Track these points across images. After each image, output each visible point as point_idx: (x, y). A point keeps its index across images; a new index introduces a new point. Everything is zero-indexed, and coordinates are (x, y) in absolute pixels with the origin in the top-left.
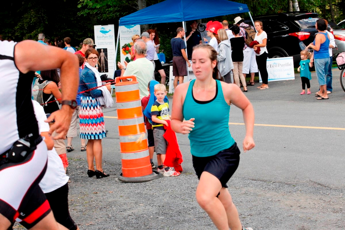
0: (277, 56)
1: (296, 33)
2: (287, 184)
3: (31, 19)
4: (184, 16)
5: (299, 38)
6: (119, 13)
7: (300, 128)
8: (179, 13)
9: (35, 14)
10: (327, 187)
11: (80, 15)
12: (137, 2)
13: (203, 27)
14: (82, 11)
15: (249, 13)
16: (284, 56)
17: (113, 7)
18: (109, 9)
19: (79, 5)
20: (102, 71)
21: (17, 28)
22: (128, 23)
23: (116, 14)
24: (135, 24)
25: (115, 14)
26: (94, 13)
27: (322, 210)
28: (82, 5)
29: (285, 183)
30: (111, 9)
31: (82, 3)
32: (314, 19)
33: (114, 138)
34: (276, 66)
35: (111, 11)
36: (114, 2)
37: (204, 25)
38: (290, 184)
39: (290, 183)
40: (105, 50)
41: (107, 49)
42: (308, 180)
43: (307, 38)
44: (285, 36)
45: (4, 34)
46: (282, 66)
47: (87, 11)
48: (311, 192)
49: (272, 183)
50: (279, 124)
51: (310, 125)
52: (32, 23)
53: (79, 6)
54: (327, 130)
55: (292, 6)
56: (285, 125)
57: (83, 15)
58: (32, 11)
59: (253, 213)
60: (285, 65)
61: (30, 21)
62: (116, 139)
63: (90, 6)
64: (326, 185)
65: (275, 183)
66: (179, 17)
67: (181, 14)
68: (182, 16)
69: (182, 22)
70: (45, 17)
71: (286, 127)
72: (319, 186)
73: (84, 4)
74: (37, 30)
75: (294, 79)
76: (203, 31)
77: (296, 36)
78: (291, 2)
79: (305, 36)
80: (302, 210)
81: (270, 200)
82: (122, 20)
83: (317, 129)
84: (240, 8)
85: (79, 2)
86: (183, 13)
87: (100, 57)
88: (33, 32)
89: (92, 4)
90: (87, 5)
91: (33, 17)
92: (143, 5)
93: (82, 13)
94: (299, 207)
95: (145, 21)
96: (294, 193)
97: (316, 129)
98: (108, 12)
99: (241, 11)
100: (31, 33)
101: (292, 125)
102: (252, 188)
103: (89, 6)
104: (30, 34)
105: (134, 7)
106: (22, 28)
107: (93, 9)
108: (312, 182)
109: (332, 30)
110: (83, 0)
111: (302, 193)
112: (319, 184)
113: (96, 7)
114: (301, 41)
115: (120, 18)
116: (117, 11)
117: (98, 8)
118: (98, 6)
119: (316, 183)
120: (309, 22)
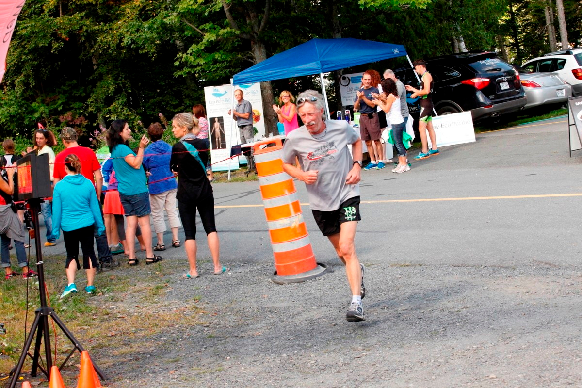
0: (448, 112)
1: (471, 80)
2: (503, 267)
3: (108, 87)
4: (322, 66)
5: (476, 86)
6: (229, 70)
7: (502, 199)
8: (314, 63)
9: (113, 81)
10: (559, 267)
11: (178, 76)
12: (254, 53)
13: (347, 79)
14: (180, 71)
15: (407, 56)
16: (457, 111)
17: (220, 63)
18: (215, 65)
19: (176, 62)
20: (217, 148)
21: (91, 101)
22: (245, 80)
23: (225, 72)
24: (253, 82)
25: (223, 71)
27: (559, 294)
28: (180, 62)
29: (500, 266)
30: (218, 65)
31: (180, 60)
32: (492, 60)
33: (251, 231)
34: (449, 125)
35: (218, 68)
36: (223, 54)
37: (348, 77)
38: (507, 267)
39: (507, 265)
40: (221, 120)
41: (222, 117)
42: (530, 259)
43: (486, 85)
44: (455, 85)
45: (72, 110)
46: (457, 124)
47: (186, 70)
48: (538, 275)
49: (482, 267)
50: (472, 197)
51: (513, 195)
52: (110, 93)
53: (177, 64)
54: (538, 198)
55: (457, 47)
56: (480, 196)
57: (181, 76)
58: (109, 77)
59: (468, 305)
60: (461, 123)
61: (108, 91)
62: (253, 232)
63: (191, 63)
64: (556, 264)
65: (487, 268)
66: (316, 67)
67: (317, 63)
68: (320, 66)
69: (319, 74)
70: (127, 84)
71: (482, 200)
72: (547, 266)
73: (183, 60)
74: (117, 101)
75: (475, 140)
76: (347, 85)
77: (473, 84)
78: (456, 41)
79: (483, 83)
80: (532, 296)
81: (485, 288)
82: (237, 77)
83: (525, 198)
84: (394, 50)
85: (175, 58)
86: (320, 61)
87: (214, 129)
88: (112, 104)
89: (194, 59)
90: (186, 62)
91: (111, 84)
92: (262, 57)
93: (180, 73)
94: (528, 293)
95: (270, 76)
96: (516, 277)
97: (522, 198)
98: (213, 70)
99: (396, 55)
100: (110, 106)
101: (489, 196)
102: (457, 276)
103: (189, 63)
104: (109, 108)
105: (250, 60)
106: (96, 101)
107: (196, 67)
108: (536, 261)
109: (517, 74)
110: (181, 55)
111: (527, 276)
112: (547, 263)
113: (199, 63)
114: (479, 90)
115: (234, 76)
116: (226, 67)
117: (202, 64)
118: (202, 62)
119: (542, 263)
120: (487, 64)
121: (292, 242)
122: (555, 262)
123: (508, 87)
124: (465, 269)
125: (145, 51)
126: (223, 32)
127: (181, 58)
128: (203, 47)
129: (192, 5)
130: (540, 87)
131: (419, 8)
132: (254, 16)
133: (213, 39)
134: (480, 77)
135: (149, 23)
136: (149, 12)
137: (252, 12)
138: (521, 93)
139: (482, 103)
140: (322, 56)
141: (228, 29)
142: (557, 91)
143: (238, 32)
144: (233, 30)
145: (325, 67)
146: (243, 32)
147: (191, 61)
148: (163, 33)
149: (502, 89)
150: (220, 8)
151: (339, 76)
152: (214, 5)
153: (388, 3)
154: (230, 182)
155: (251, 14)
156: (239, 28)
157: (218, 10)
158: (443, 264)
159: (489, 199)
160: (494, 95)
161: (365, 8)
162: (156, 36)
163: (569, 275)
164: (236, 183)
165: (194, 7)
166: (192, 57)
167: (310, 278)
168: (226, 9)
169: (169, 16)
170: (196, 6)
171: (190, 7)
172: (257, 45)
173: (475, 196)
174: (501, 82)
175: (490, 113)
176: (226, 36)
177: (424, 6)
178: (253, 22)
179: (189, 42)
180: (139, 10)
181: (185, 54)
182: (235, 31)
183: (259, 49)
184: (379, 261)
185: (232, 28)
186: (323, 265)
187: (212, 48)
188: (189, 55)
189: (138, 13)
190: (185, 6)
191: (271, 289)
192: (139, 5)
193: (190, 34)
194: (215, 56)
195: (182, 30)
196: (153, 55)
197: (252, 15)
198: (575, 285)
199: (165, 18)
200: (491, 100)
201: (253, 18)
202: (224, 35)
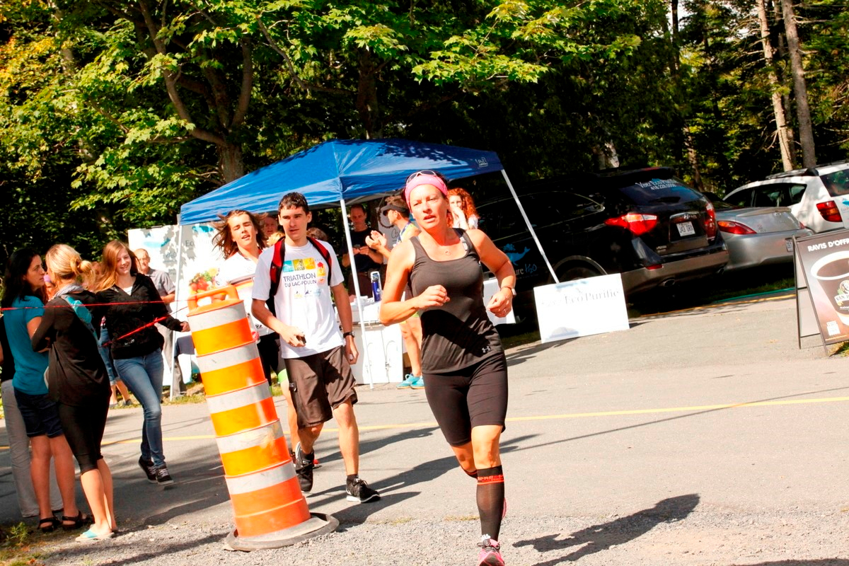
1: (623, 218)
4: (344, 188)
5: (631, 229)
8: (330, 181)
11: (78, 207)
14: (83, 198)
15: (504, 172)
16: (594, 273)
17: (159, 187)
19: (75, 181)
22: (203, 215)
26: (112, 199)
27: (742, 553)
28: (83, 181)
30: (156, 191)
31: (83, 177)
32: (663, 181)
34: (580, 299)
35: (155, 197)
38: (655, 515)
43: (652, 226)
44: (594, 228)
46: (595, 297)
47: (95, 198)
48: (710, 525)
50: (608, 411)
53: (76, 184)
56: (622, 410)
57: (85, 207)
60: (602, 296)
63: (102, 184)
64: (745, 507)
66: (332, 189)
67: (334, 181)
68: (339, 188)
69: (339, 202)
73: (89, 177)
75: (626, 328)
77: (625, 224)
78: (602, 153)
79: (645, 222)
80: (694, 557)
82: (187, 209)
84: (480, 161)
85: (74, 174)
86: (341, 179)
89: (108, 176)
90: (94, 182)
92: (236, 174)
93: (82, 204)
99: (484, 168)
101: (640, 409)
103: (100, 183)
105: (213, 180)
107: (112, 191)
108: (709, 504)
109: (710, 207)
110: (85, 168)
111: (689, 529)
112: (728, 507)
113: (118, 185)
114: (637, 236)
115: (182, 207)
116: (170, 196)
117: (124, 185)
118: (123, 181)
119: (719, 506)
120: (652, 188)
121: (265, 472)
122: (742, 503)
123: (693, 232)
124: (578, 520)
125: (19, 164)
126: (163, 125)
127: (85, 174)
128: (126, 154)
129: (106, 74)
130: (756, 233)
131: (524, 80)
132: (222, 98)
133: (145, 140)
134: (639, 212)
135: (24, 107)
136: (28, 92)
137: (219, 91)
138: (718, 243)
139: (642, 261)
140: (345, 169)
141: (173, 120)
142: (787, 242)
143: (191, 126)
144: (182, 123)
145: (349, 188)
146: (198, 127)
147: (103, 180)
148: (52, 127)
149: (682, 234)
150: (157, 79)
151: (378, 209)
152: (145, 74)
153: (467, 72)
154: (172, 403)
155: (216, 95)
156: (193, 120)
157: (152, 83)
158: (540, 514)
159: (639, 414)
160: (665, 247)
161: (425, 80)
162: (40, 132)
163: (765, 524)
164: (183, 406)
165: (109, 78)
166: (105, 171)
167: (298, 539)
168: (168, 83)
169: (64, 95)
170: (114, 75)
171: (102, 78)
172: (228, 152)
173: (613, 410)
174: (679, 222)
175: (657, 280)
176: (168, 133)
177: (533, 75)
178: (219, 110)
179: (100, 145)
180: (10, 89)
181: (92, 166)
182: (185, 124)
183: (231, 159)
184: (425, 513)
185: (181, 119)
186: (323, 517)
187: (142, 156)
188: (100, 169)
189: (7, 93)
190: (93, 76)
191: (224, 561)
192: (9, 78)
193: (101, 129)
194: (146, 172)
195: (87, 122)
196: (35, 173)
197: (218, 95)
198: (774, 538)
199: (55, 97)
200: (661, 254)
201: (219, 101)
202: (163, 132)
